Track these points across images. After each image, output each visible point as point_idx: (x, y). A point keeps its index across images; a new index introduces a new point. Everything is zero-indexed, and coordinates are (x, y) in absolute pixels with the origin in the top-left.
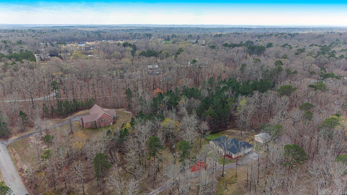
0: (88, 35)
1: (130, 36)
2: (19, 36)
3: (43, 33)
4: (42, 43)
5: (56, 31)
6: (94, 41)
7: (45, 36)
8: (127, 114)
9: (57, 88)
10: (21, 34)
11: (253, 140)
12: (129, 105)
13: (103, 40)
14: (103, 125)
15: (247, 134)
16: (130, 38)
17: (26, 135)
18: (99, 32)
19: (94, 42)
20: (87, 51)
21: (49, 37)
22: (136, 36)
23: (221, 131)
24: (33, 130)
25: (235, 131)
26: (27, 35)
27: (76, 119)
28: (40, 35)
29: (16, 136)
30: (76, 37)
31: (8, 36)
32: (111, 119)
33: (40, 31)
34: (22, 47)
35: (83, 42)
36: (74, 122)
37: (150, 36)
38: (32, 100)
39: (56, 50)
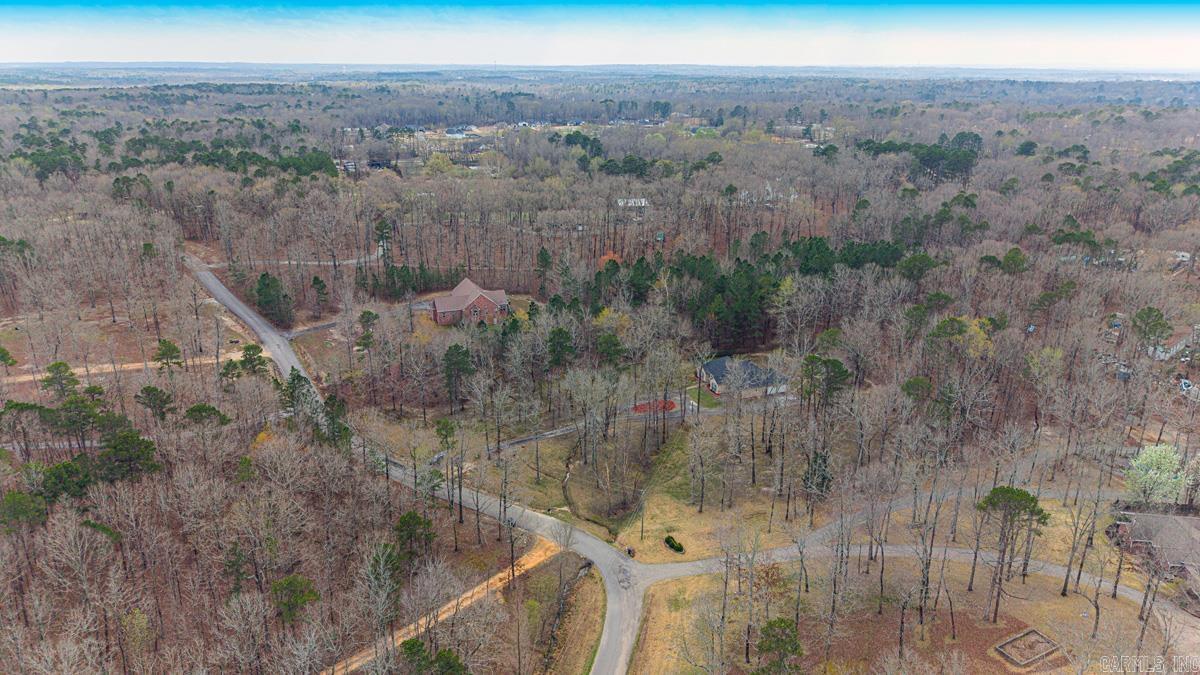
0: (477, 107)
1: (604, 108)
2: (289, 107)
3: (353, 96)
4: (349, 129)
5: (389, 91)
6: (494, 123)
7: (357, 106)
9: (387, 238)
10: (292, 101)
13: (523, 119)
16: (603, 115)
17: (324, 326)
18: (513, 95)
19: (495, 127)
20: (466, 156)
21: (369, 110)
22: (624, 110)
24: (336, 319)
26: (310, 103)
27: (423, 305)
28: (342, 103)
29: (305, 325)
30: (443, 110)
31: (261, 107)
33: (344, 90)
34: (302, 140)
35: (460, 128)
36: (419, 313)
37: (665, 109)
39: (385, 149)
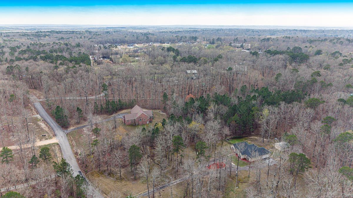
0: (137, 38)
1: (176, 38)
2: (78, 38)
3: (98, 35)
4: (97, 45)
5: (110, 33)
6: (142, 43)
7: (100, 38)
8: (162, 115)
10: (79, 36)
11: (273, 147)
12: (165, 108)
13: (151, 41)
14: (141, 123)
15: (268, 142)
16: (176, 41)
17: (81, 127)
18: (148, 34)
19: (143, 44)
20: (134, 54)
21: (103, 39)
22: (182, 39)
23: (245, 137)
24: (86, 123)
25: (259, 138)
26: (85, 37)
27: (119, 116)
28: (95, 37)
29: (73, 127)
30: (126, 39)
31: (69, 38)
32: (148, 118)
33: (96, 33)
34: (80, 50)
35: (132, 45)
36: (118, 119)
37: (195, 38)
38: (87, 98)
39: (108, 52)
